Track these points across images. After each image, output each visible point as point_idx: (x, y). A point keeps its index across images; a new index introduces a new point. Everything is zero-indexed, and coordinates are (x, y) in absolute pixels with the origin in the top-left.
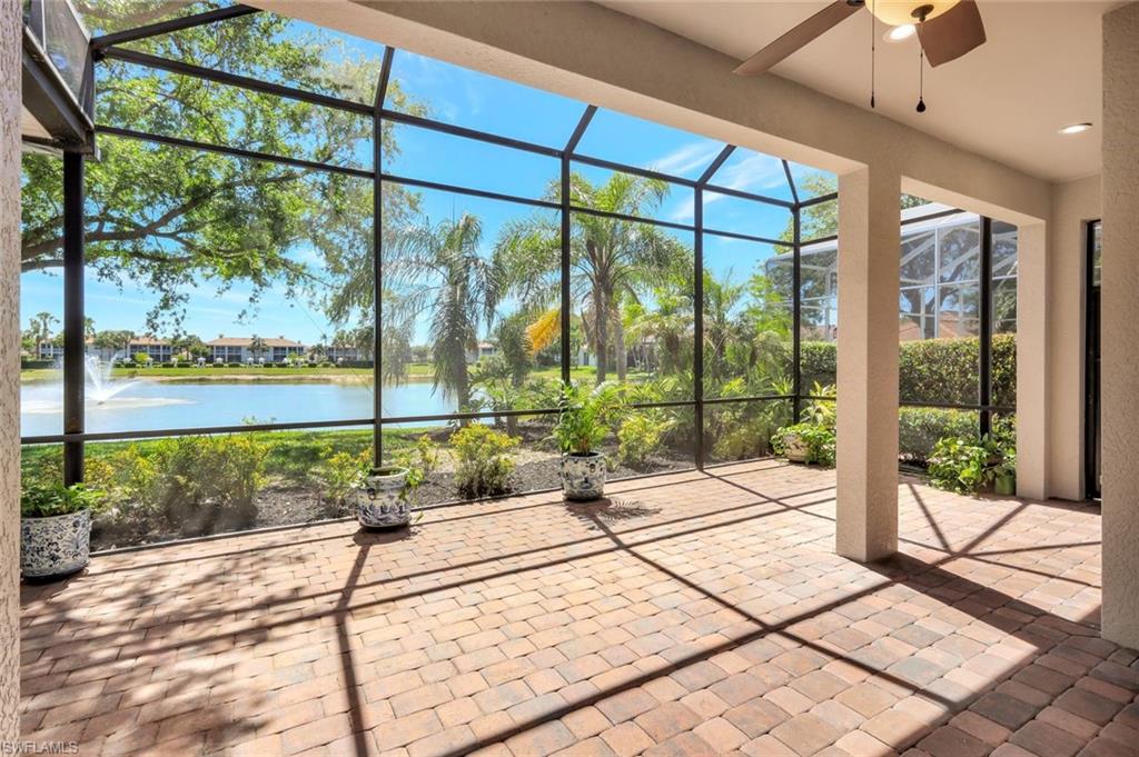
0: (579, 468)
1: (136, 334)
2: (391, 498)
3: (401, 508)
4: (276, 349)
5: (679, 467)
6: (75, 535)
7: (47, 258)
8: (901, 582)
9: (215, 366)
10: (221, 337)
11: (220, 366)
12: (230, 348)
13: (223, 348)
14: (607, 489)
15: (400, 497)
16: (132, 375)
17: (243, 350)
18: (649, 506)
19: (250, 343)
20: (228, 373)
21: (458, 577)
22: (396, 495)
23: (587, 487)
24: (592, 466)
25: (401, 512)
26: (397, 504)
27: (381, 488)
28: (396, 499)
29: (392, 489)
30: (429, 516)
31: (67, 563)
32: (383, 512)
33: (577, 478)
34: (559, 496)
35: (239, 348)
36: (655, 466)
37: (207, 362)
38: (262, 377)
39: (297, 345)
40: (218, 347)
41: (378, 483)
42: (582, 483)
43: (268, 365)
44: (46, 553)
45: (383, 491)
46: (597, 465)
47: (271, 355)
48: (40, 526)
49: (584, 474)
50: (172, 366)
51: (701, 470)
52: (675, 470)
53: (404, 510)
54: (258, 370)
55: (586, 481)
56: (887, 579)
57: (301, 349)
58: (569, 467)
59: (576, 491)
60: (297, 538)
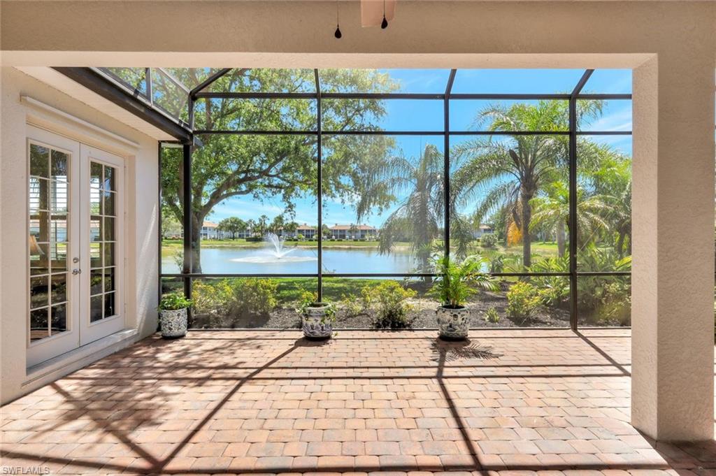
0: (447, 316)
1: (300, 224)
2: (317, 321)
3: (322, 327)
4: (362, 231)
5: (556, 325)
6: (178, 320)
7: (233, 191)
8: (676, 469)
9: (331, 240)
10: (336, 225)
11: (334, 240)
12: (340, 231)
13: (337, 230)
14: (471, 334)
15: (322, 321)
16: (296, 245)
17: (346, 231)
18: (495, 352)
19: (349, 228)
20: (337, 244)
21: (358, 373)
22: (319, 319)
23: (451, 331)
24: (455, 316)
25: (322, 330)
26: (320, 325)
27: (311, 314)
28: (319, 322)
29: (317, 316)
30: (341, 334)
31: (175, 332)
32: (312, 329)
33: (444, 323)
34: (435, 334)
35: (344, 231)
36: (536, 321)
37: (328, 238)
38: (352, 247)
39: (373, 228)
40: (335, 230)
41: (310, 311)
42: (448, 327)
43: (355, 240)
44: (167, 326)
45: (311, 316)
46: (459, 316)
47: (359, 234)
48: (165, 314)
49: (449, 321)
50: (312, 241)
51: (575, 330)
52: (552, 327)
53: (324, 329)
54: (351, 243)
55: (451, 326)
56: (663, 461)
57: (375, 231)
58: (440, 314)
59: (444, 332)
60: (267, 336)
